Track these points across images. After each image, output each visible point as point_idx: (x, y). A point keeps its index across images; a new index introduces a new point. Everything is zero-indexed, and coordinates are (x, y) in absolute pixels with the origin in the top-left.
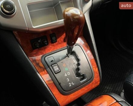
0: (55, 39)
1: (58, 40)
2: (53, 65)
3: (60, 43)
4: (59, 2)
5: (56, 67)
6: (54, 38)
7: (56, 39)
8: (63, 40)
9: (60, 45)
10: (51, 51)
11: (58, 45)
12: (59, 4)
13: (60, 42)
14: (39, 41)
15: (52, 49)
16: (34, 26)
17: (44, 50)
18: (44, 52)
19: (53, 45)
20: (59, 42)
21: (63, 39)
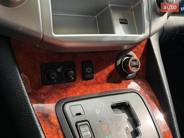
0: (91, 73)
1: (96, 75)
2: (79, 124)
3: (99, 83)
4: (110, 5)
5: (87, 128)
6: (88, 70)
7: (93, 72)
8: (106, 77)
9: (98, 87)
10: (78, 94)
11: (95, 85)
12: (109, 9)
13: (99, 80)
14: (59, 70)
15: (81, 91)
16: (55, 34)
17: (66, 90)
18: (65, 94)
19: (85, 85)
20: (97, 80)
21: (106, 75)
